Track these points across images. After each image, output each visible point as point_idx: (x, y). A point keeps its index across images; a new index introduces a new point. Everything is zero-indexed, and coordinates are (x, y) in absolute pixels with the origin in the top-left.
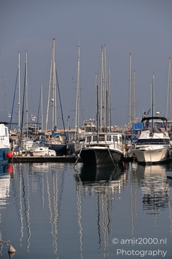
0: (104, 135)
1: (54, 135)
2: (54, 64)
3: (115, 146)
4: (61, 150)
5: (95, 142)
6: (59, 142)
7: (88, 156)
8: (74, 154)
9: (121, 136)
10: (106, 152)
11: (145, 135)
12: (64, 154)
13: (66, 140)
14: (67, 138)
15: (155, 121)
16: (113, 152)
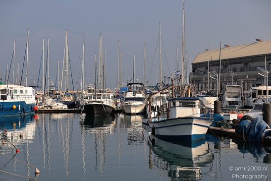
0: (100, 95)
1: (67, 95)
2: (67, 47)
3: (108, 102)
4: (71, 105)
5: (94, 100)
6: (70, 99)
7: (89, 109)
8: (80, 108)
9: (113, 95)
10: (101, 107)
11: (130, 95)
12: (73, 107)
14: (75, 97)
15: (135, 86)
16: (106, 106)
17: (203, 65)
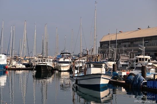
0: (45, 60)
1: (25, 60)
3: (50, 64)
4: (27, 65)
5: (42, 62)
6: (27, 62)
7: (38, 68)
8: (33, 67)
9: (52, 60)
10: (45, 67)
11: (62, 60)
12: (29, 67)
13: (30, 62)
15: (66, 54)
16: (48, 66)
17: (107, 42)
